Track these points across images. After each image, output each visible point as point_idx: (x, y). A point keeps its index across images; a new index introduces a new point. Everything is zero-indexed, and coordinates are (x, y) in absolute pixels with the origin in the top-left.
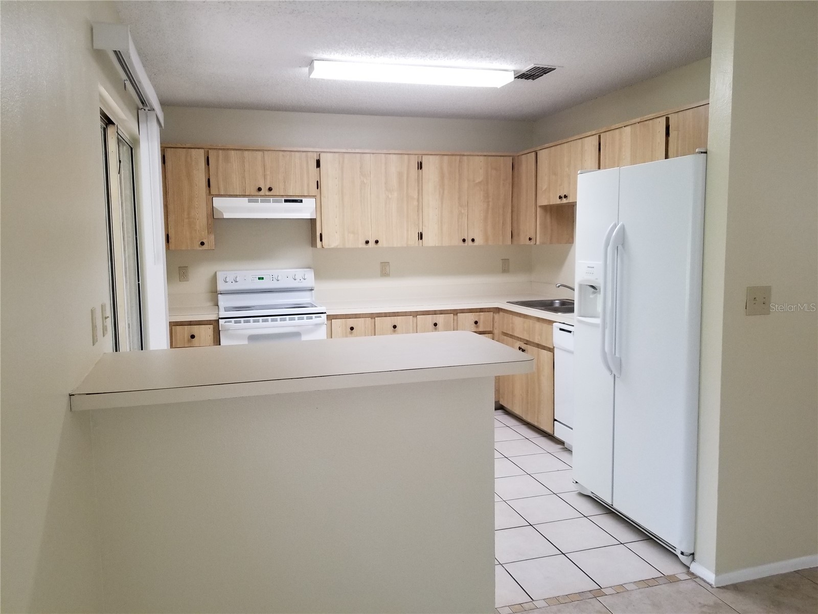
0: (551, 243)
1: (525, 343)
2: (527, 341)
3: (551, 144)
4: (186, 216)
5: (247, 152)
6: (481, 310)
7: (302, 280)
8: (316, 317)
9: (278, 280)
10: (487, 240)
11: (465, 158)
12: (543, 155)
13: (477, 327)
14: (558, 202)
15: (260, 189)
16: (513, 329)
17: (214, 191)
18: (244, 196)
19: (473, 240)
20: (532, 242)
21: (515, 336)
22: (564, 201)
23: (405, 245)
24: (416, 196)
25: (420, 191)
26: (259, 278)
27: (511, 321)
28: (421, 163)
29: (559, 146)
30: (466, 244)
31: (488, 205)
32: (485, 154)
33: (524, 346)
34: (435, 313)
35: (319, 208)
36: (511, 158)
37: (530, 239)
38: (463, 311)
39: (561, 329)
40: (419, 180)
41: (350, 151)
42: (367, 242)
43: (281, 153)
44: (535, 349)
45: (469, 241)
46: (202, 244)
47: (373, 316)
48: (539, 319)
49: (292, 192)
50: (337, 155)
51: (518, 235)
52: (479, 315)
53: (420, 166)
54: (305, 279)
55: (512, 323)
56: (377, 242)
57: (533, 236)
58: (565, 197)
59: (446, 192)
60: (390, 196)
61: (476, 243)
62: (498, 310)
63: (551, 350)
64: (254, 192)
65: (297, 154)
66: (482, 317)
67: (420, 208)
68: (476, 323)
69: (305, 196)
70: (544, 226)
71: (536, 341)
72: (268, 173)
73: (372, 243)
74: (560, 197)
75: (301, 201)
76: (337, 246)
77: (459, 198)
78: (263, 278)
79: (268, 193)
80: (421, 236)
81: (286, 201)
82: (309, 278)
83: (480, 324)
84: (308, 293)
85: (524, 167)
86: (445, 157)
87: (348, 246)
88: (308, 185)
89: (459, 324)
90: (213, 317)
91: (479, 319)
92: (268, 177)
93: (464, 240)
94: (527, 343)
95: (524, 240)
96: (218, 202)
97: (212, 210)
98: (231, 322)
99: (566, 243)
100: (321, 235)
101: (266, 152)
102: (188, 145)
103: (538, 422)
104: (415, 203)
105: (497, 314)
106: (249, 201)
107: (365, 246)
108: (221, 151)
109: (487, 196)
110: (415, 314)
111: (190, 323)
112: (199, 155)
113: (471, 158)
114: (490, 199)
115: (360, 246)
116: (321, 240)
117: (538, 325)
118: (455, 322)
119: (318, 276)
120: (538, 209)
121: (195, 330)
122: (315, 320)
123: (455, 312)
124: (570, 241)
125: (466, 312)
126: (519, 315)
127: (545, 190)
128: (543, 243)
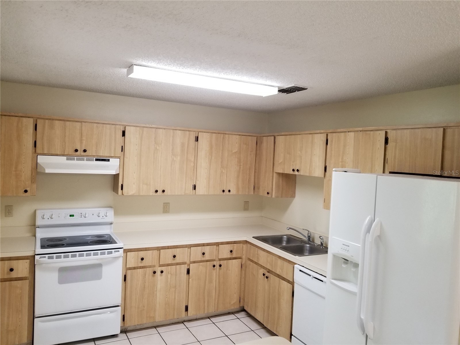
0: (281, 197)
1: (267, 272)
3: (286, 133)
4: (14, 169)
5: (68, 122)
6: (235, 242)
7: (104, 217)
8: (115, 252)
9: (85, 217)
10: (238, 189)
11: (227, 135)
12: (280, 140)
13: (232, 254)
14: (292, 172)
15: (76, 151)
16: (258, 258)
17: (39, 150)
18: (63, 155)
19: (229, 191)
20: (269, 196)
21: (259, 264)
22: (296, 173)
23: (183, 194)
24: (193, 160)
25: (196, 156)
26: (71, 216)
27: (256, 253)
28: (197, 138)
29: (294, 136)
30: (225, 193)
31: (240, 168)
32: (239, 134)
33: (267, 274)
34: (203, 245)
35: (122, 165)
36: (256, 137)
37: (268, 193)
38: (222, 243)
39: (300, 271)
40: (196, 150)
41: (148, 126)
42: (157, 191)
43: (95, 125)
44: (277, 279)
45: (226, 192)
46: (26, 191)
47: (159, 249)
48: (280, 257)
49: (103, 154)
50: (138, 128)
51: (259, 188)
52: (234, 246)
53: (197, 139)
54: (106, 216)
55: (257, 254)
56: (164, 191)
57: (270, 192)
58: (298, 170)
59: (213, 158)
60: (175, 159)
61: (231, 193)
62: (246, 242)
63: (292, 283)
64: (72, 152)
65: (108, 126)
66: (235, 247)
67: (195, 168)
68: (231, 251)
69: (112, 157)
70: (278, 186)
71: (278, 272)
72: (84, 138)
73: (160, 192)
74: (293, 170)
75: (109, 160)
76: (134, 194)
77: (222, 162)
78: (73, 216)
79: (83, 154)
80: (195, 187)
81: (97, 160)
82: (110, 215)
83: (234, 252)
84: (109, 226)
85: (264, 145)
86: (214, 134)
87: (141, 194)
88: (115, 149)
89: (219, 253)
90: (31, 254)
91: (234, 248)
92: (84, 142)
93: (224, 191)
94: (269, 271)
95: (262, 192)
96: (41, 159)
97: (36, 165)
98: (45, 257)
99: (291, 197)
100: (122, 186)
101: (84, 123)
102: (20, 114)
104: (192, 164)
105: (245, 245)
106: (67, 159)
107: (155, 194)
108: (47, 121)
109: (239, 161)
110: (190, 246)
111: (10, 259)
112: (30, 123)
113: (231, 136)
114: (242, 164)
115: (151, 194)
116: (122, 189)
117: (280, 261)
118: (217, 251)
119: (116, 213)
120: (275, 174)
121: (14, 264)
122: (115, 254)
123: (217, 244)
124: (293, 196)
125: (225, 243)
126: (264, 250)
127: (281, 163)
128: (277, 197)
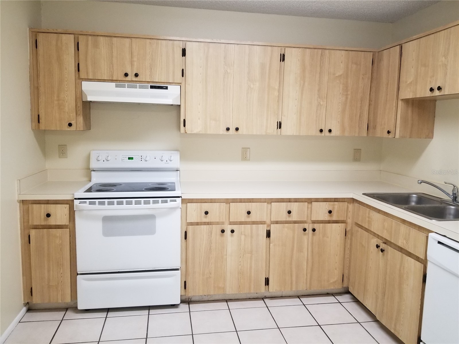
0: (410, 137)
1: (383, 243)
2: (386, 240)
3: (422, 35)
4: (56, 98)
5: (115, 39)
6: (336, 200)
7: (168, 161)
8: (171, 201)
9: (146, 161)
10: (343, 129)
11: (327, 51)
12: (410, 48)
13: (331, 216)
14: (428, 94)
15: (126, 75)
16: (369, 222)
17: (83, 75)
18: (112, 81)
19: (330, 131)
20: (391, 136)
21: (371, 231)
22: (437, 93)
23: (264, 134)
24: (277, 87)
25: (281, 82)
26: (129, 158)
27: (367, 215)
28: (284, 55)
29: (433, 35)
30: (323, 134)
31: (347, 98)
32: (346, 49)
33: (383, 246)
34: (289, 200)
35: (183, 94)
36: (372, 53)
37: (389, 132)
38: (317, 200)
39: (439, 243)
40: (281, 73)
41: (215, 41)
42: (228, 129)
43: (148, 41)
44: (398, 254)
45: (326, 133)
46: (70, 125)
47: (228, 201)
48: (404, 221)
49: (159, 78)
50: (202, 44)
51: (375, 128)
52: (334, 205)
53: (283, 58)
54: (171, 161)
55: (369, 217)
56: (237, 129)
57: (392, 129)
58: (439, 88)
59: (306, 84)
60: (252, 86)
61: (333, 134)
62: (353, 201)
63: (424, 262)
64: (122, 77)
65: (164, 42)
66: (336, 207)
67: (280, 99)
68: (330, 212)
69: (170, 83)
70: (405, 120)
71: (400, 244)
72: (135, 59)
73: (233, 130)
74: (432, 90)
75: (166, 88)
76: (200, 132)
77: (319, 90)
78: (132, 158)
79: (135, 79)
80: (280, 125)
81: (152, 87)
82: (175, 161)
83: (334, 213)
84: (175, 173)
85: (385, 62)
86: (308, 50)
87: (209, 132)
88: (174, 73)
89: (313, 212)
90: (69, 197)
91: (334, 208)
92: (135, 64)
93: (321, 131)
94: (386, 242)
95: (380, 132)
96: (86, 86)
97: (80, 94)
98: (85, 202)
99: (426, 138)
100: (184, 120)
101: (134, 40)
102: (59, 31)
103: (395, 330)
104: (276, 93)
105: (352, 205)
106: (117, 86)
107: (226, 132)
108: (90, 37)
109: (346, 88)
110: (270, 201)
111: (48, 202)
112: (69, 41)
113: (333, 51)
114: (349, 93)
115: (221, 133)
116: (184, 126)
117: (403, 228)
118: (310, 210)
119: (183, 158)
120: (400, 103)
122: (170, 204)
123: (310, 201)
124: (430, 135)
125: (320, 201)
126: (379, 211)
127: (411, 83)
128: (402, 137)
